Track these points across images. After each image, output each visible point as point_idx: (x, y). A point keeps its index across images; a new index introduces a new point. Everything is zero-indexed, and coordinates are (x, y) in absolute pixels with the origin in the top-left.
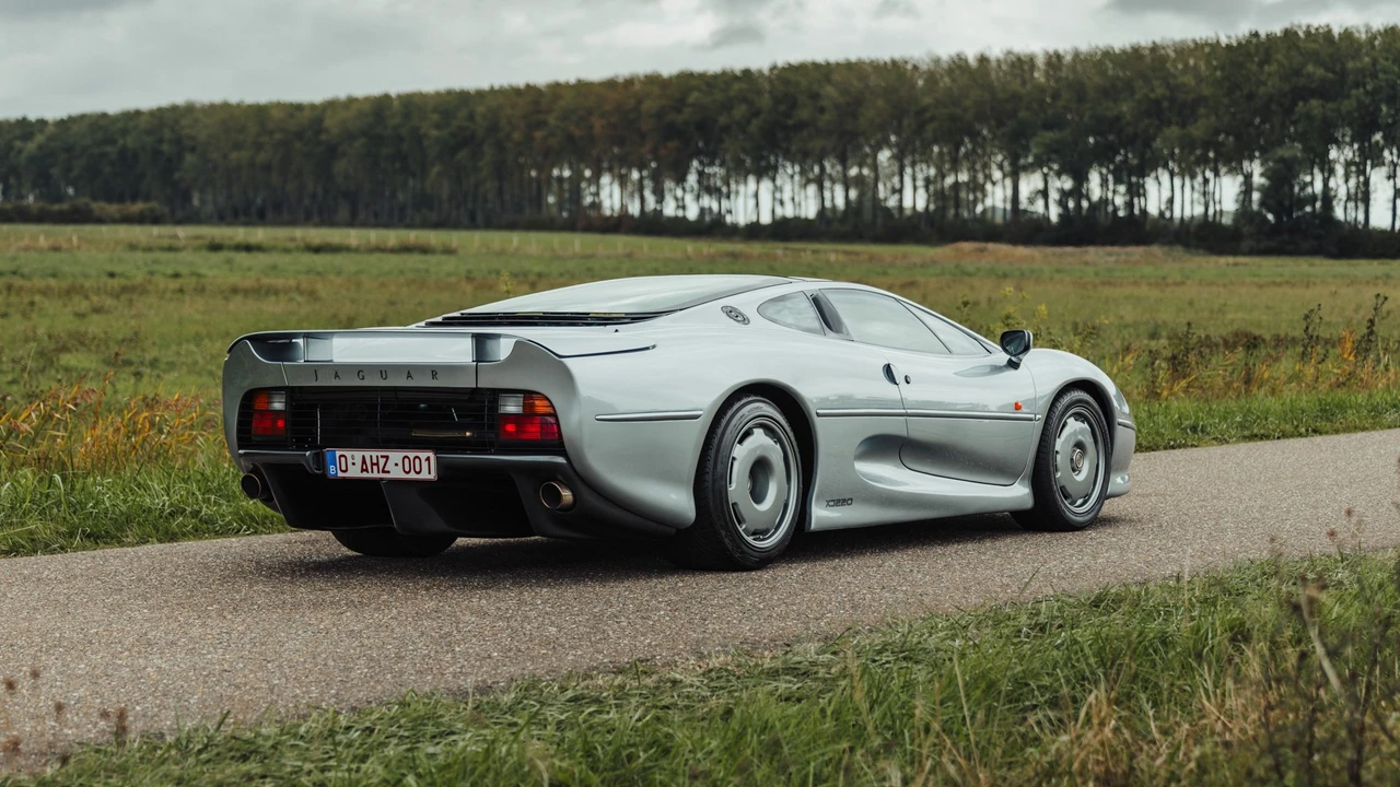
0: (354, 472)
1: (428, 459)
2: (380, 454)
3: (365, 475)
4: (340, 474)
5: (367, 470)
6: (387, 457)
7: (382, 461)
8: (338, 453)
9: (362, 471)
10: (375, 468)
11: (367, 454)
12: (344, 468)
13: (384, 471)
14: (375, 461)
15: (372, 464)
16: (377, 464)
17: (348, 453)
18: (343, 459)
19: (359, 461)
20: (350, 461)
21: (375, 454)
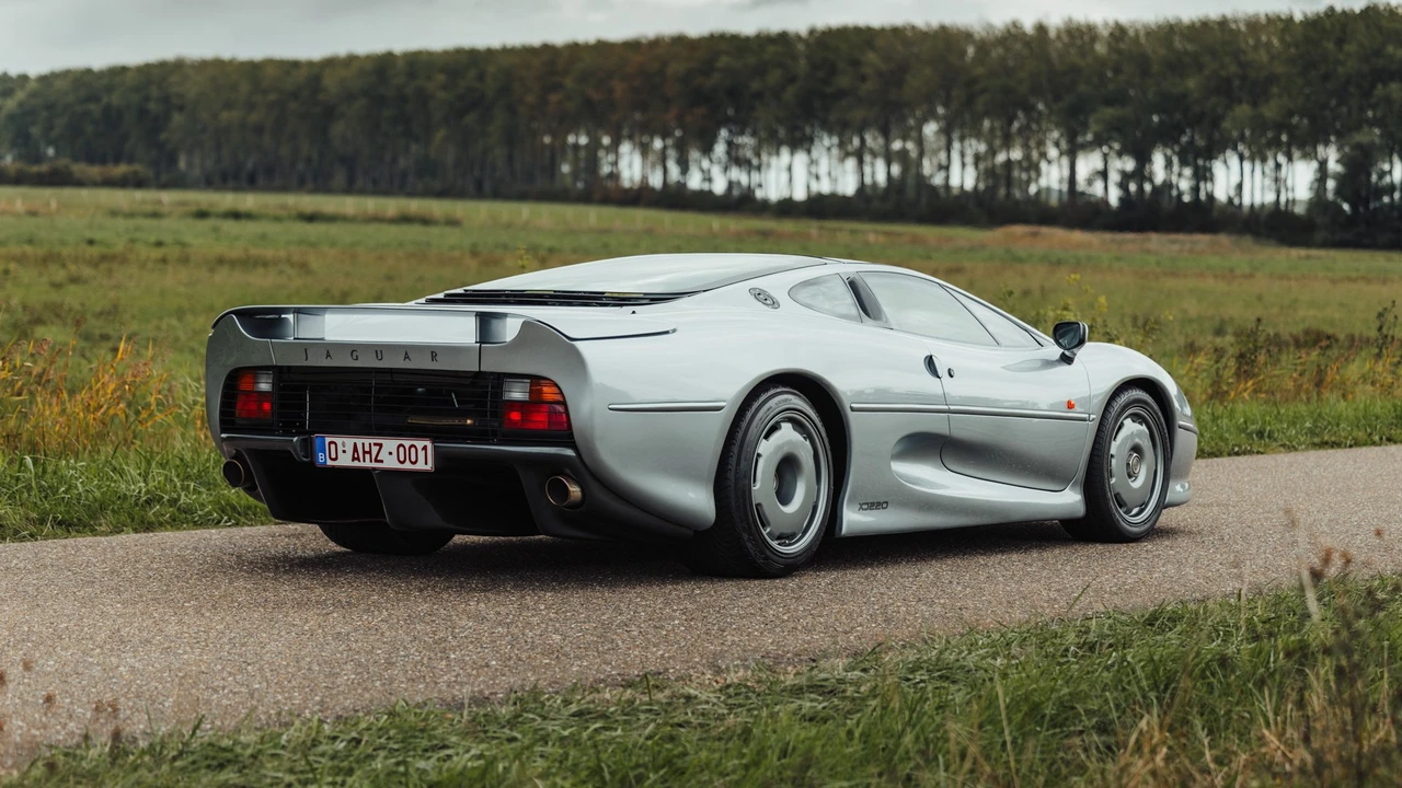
0: (345, 460)
1: (425, 448)
2: (373, 441)
3: (356, 464)
4: (329, 463)
5: (358, 459)
6: (381, 445)
7: (375, 450)
8: (328, 440)
9: (353, 459)
10: (367, 456)
11: (359, 442)
12: (333, 456)
13: (376, 461)
14: (367, 449)
15: (365, 452)
16: (370, 452)
17: (339, 440)
18: (333, 446)
19: (350, 449)
20: (340, 449)
21: (367, 441)
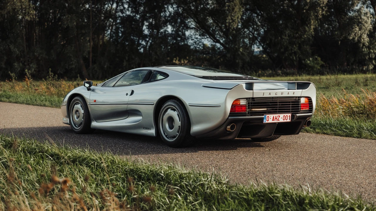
0: (270, 121)
1: (289, 116)
2: (278, 115)
3: (273, 122)
4: (267, 122)
6: (279, 116)
8: (267, 116)
9: (273, 120)
10: (276, 119)
11: (274, 115)
12: (268, 120)
13: (278, 120)
14: (276, 117)
15: (275, 118)
16: (277, 118)
17: (270, 116)
18: (268, 117)
19: (272, 118)
20: (270, 118)
21: (276, 115)
